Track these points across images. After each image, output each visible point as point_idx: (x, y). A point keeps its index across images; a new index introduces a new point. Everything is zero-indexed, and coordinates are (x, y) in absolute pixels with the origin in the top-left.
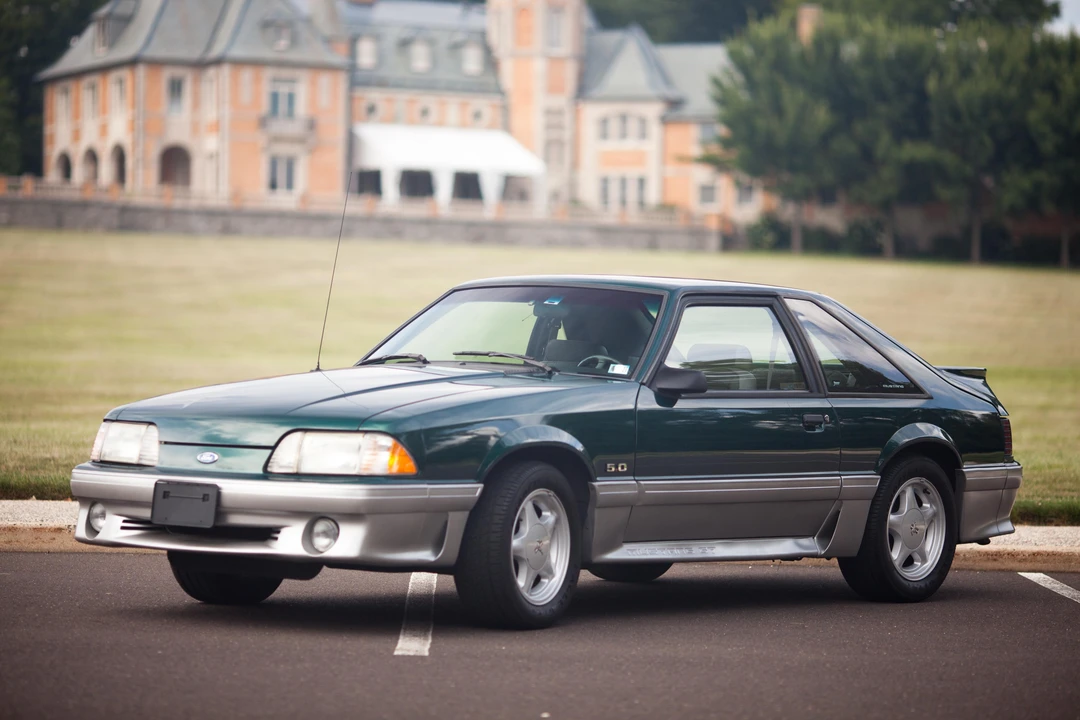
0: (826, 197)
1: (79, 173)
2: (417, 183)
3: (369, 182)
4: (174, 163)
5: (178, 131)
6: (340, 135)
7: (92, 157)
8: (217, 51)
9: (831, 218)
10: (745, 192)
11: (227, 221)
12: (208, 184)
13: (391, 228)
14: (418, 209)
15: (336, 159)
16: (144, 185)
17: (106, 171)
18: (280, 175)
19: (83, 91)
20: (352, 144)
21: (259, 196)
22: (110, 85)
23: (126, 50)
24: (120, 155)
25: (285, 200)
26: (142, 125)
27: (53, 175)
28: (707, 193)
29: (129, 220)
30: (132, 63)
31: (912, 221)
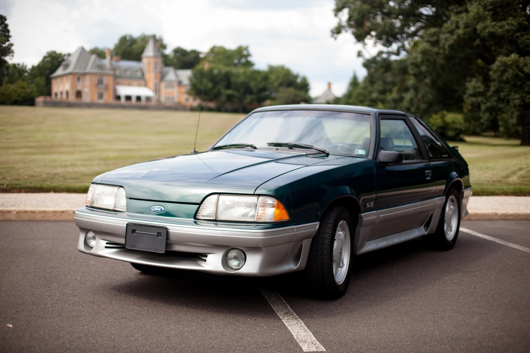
0: (211, 100)
1: (59, 96)
2: (128, 98)
3: (118, 98)
4: (79, 94)
5: (79, 87)
6: (111, 87)
7: (62, 93)
8: (88, 70)
9: (212, 105)
10: (194, 100)
11: (91, 105)
12: (86, 98)
13: (123, 107)
14: (128, 103)
15: (111, 93)
16: (72, 98)
17: (64, 96)
18: (101, 96)
19: (59, 80)
20: (115, 90)
21: (96, 100)
22: (65, 79)
23: (69, 70)
24: (67, 93)
25: (101, 101)
26: (73, 86)
27: (53, 96)
28: (187, 100)
29: (69, 105)
30: (70, 74)
31: (228, 106)
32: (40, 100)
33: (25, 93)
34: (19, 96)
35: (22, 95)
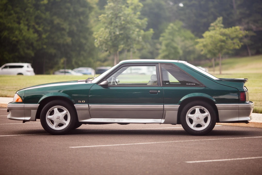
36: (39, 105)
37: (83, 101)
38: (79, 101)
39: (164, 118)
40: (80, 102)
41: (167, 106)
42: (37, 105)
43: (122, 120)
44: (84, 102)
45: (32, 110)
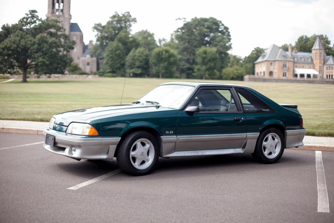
1: (259, 74)
2: (302, 76)
3: (296, 75)
4: (271, 73)
5: (271, 69)
6: (292, 69)
7: (261, 73)
8: (277, 59)
11: (277, 80)
12: (275, 76)
13: (298, 81)
14: (302, 79)
15: (292, 73)
16: (267, 76)
17: (262, 74)
18: (284, 75)
19: (259, 65)
20: (294, 71)
21: (281, 77)
22: (263, 64)
23: (265, 59)
24: (264, 72)
25: (285, 78)
26: (267, 68)
27: (256, 75)
29: (264, 80)
30: (266, 61)
32: (246, 77)
33: (238, 73)
34: (234, 74)
35: (236, 74)
36: (121, 138)
37: (170, 132)
38: (166, 132)
39: (244, 147)
40: (168, 133)
41: (250, 135)
42: (118, 139)
43: (205, 152)
44: (172, 133)
45: (111, 146)
